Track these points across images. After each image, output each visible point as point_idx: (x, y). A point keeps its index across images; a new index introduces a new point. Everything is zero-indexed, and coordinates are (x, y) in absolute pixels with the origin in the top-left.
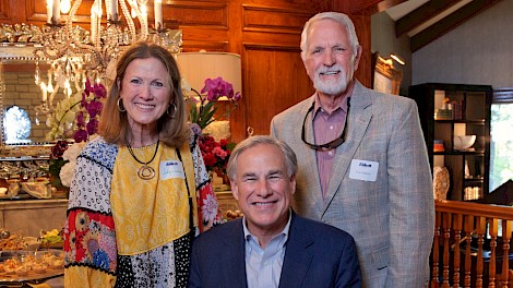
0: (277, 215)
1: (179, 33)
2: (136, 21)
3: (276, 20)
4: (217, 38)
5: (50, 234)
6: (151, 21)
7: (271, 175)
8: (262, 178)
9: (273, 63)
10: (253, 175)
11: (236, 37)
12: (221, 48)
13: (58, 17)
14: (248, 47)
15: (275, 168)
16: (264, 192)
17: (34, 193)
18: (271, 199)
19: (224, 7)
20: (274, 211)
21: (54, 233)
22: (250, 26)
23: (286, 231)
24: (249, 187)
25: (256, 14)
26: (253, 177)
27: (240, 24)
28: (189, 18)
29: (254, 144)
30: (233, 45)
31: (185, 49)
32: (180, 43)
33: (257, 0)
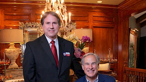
1: (75, 23)
3: (102, 19)
4: (86, 24)
7: (93, 63)
8: (90, 64)
9: (101, 31)
10: (88, 63)
11: (91, 24)
12: (87, 27)
14: (94, 27)
15: (94, 62)
16: (91, 68)
18: (93, 70)
19: (88, 16)
20: (94, 73)
22: (95, 21)
24: (87, 66)
25: (97, 18)
26: (88, 64)
27: (92, 21)
28: (78, 19)
30: (90, 26)
31: (77, 28)
32: (76, 26)
33: (97, 14)
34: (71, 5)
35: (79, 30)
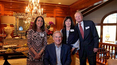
0: (60, 43)
1: (46, 14)
2: (39, 13)
3: (61, 13)
4: (52, 15)
5: (25, 44)
6: (41, 13)
8: (58, 37)
9: (60, 19)
11: (55, 15)
12: (52, 17)
13: (27, 12)
14: (56, 17)
15: (60, 36)
16: (58, 39)
17: (23, 38)
19: (53, 11)
21: (26, 44)
23: (61, 45)
25: (58, 12)
26: (57, 37)
27: (55, 13)
28: (48, 12)
29: (57, 32)
30: (54, 16)
31: (47, 17)
32: (46, 16)
33: (58, 10)
34: (44, 4)
35: (48, 18)
